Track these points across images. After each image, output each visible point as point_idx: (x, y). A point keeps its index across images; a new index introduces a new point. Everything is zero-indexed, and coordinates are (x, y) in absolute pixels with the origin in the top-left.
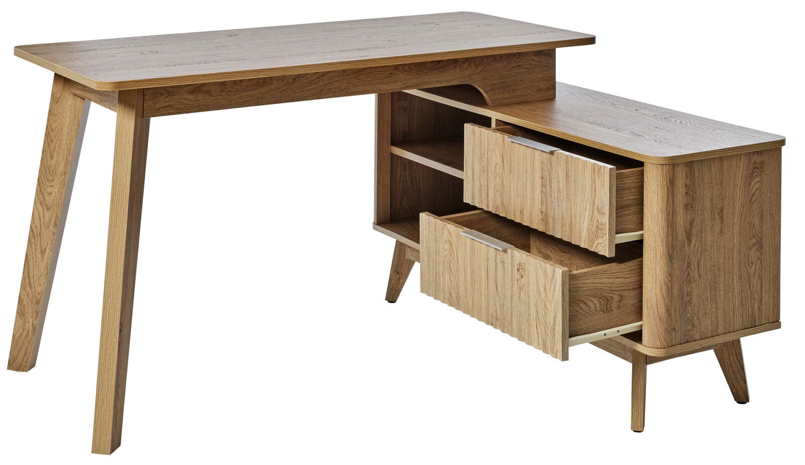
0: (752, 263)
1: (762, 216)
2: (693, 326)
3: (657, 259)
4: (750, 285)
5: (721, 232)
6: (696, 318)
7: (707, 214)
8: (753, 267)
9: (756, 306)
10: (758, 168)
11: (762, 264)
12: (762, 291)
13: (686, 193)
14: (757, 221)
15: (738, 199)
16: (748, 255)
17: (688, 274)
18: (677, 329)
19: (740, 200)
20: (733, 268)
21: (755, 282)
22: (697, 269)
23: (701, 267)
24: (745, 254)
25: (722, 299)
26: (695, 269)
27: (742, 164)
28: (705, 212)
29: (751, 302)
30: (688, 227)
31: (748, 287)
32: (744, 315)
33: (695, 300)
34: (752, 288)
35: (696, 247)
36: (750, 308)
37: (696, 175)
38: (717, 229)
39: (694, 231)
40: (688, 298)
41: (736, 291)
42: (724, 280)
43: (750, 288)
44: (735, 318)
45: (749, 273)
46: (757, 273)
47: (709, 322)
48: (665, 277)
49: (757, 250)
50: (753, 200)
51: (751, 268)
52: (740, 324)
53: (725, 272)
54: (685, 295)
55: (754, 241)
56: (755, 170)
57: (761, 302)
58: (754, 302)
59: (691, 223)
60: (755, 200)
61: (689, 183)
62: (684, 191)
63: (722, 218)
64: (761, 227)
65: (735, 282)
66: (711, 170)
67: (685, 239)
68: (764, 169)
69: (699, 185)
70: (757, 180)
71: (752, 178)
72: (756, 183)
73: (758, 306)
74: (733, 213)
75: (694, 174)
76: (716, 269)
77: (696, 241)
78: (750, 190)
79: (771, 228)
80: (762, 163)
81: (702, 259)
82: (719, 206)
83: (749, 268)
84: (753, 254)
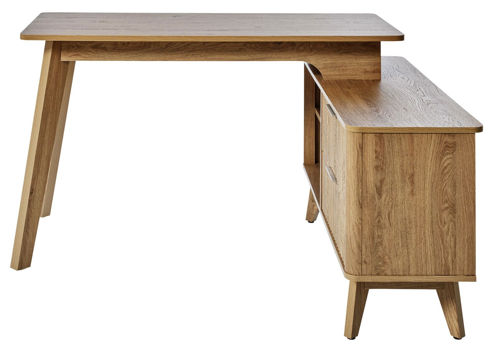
0: (445, 223)
1: (455, 186)
2: (384, 263)
3: (351, 205)
4: (442, 240)
5: (412, 193)
6: (387, 257)
7: (398, 177)
8: (446, 226)
9: (450, 258)
10: (449, 147)
11: (455, 226)
12: (455, 247)
13: (376, 157)
14: (449, 190)
15: (429, 170)
16: (441, 216)
17: (379, 221)
18: (368, 262)
19: (432, 170)
20: (424, 224)
21: (448, 239)
22: (387, 219)
23: (392, 218)
24: (437, 215)
25: (414, 247)
26: (385, 218)
27: (433, 142)
28: (396, 175)
29: (444, 254)
30: (379, 184)
31: (441, 241)
32: (437, 263)
33: (386, 243)
34: (445, 243)
35: (387, 201)
36: (443, 259)
37: (386, 145)
38: (408, 190)
39: (384, 188)
40: (379, 240)
41: (428, 243)
42: (416, 232)
43: (443, 242)
44: (428, 264)
45: (441, 232)
46: (450, 232)
47: (400, 262)
48: (356, 220)
49: (450, 213)
50: (445, 172)
51: (443, 226)
52: (433, 271)
53: (416, 226)
54: (376, 237)
55: (446, 205)
56: (447, 148)
57: (455, 256)
58: (448, 255)
59: (382, 181)
60: (447, 173)
61: (378, 149)
62: (374, 156)
63: (412, 182)
64: (454, 196)
65: (427, 235)
66: (401, 142)
67: (376, 193)
68: (457, 148)
69: (389, 153)
70: (449, 156)
71: (443, 155)
72: (448, 159)
73: (452, 259)
74: (425, 179)
75: (384, 143)
76: (407, 222)
77: (387, 196)
78: (442, 164)
79: (464, 197)
80: (454, 144)
81: (393, 212)
82: (410, 172)
83: (441, 226)
84: (446, 215)
